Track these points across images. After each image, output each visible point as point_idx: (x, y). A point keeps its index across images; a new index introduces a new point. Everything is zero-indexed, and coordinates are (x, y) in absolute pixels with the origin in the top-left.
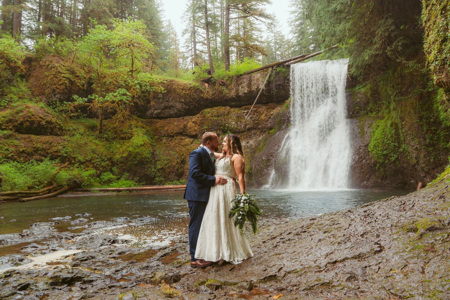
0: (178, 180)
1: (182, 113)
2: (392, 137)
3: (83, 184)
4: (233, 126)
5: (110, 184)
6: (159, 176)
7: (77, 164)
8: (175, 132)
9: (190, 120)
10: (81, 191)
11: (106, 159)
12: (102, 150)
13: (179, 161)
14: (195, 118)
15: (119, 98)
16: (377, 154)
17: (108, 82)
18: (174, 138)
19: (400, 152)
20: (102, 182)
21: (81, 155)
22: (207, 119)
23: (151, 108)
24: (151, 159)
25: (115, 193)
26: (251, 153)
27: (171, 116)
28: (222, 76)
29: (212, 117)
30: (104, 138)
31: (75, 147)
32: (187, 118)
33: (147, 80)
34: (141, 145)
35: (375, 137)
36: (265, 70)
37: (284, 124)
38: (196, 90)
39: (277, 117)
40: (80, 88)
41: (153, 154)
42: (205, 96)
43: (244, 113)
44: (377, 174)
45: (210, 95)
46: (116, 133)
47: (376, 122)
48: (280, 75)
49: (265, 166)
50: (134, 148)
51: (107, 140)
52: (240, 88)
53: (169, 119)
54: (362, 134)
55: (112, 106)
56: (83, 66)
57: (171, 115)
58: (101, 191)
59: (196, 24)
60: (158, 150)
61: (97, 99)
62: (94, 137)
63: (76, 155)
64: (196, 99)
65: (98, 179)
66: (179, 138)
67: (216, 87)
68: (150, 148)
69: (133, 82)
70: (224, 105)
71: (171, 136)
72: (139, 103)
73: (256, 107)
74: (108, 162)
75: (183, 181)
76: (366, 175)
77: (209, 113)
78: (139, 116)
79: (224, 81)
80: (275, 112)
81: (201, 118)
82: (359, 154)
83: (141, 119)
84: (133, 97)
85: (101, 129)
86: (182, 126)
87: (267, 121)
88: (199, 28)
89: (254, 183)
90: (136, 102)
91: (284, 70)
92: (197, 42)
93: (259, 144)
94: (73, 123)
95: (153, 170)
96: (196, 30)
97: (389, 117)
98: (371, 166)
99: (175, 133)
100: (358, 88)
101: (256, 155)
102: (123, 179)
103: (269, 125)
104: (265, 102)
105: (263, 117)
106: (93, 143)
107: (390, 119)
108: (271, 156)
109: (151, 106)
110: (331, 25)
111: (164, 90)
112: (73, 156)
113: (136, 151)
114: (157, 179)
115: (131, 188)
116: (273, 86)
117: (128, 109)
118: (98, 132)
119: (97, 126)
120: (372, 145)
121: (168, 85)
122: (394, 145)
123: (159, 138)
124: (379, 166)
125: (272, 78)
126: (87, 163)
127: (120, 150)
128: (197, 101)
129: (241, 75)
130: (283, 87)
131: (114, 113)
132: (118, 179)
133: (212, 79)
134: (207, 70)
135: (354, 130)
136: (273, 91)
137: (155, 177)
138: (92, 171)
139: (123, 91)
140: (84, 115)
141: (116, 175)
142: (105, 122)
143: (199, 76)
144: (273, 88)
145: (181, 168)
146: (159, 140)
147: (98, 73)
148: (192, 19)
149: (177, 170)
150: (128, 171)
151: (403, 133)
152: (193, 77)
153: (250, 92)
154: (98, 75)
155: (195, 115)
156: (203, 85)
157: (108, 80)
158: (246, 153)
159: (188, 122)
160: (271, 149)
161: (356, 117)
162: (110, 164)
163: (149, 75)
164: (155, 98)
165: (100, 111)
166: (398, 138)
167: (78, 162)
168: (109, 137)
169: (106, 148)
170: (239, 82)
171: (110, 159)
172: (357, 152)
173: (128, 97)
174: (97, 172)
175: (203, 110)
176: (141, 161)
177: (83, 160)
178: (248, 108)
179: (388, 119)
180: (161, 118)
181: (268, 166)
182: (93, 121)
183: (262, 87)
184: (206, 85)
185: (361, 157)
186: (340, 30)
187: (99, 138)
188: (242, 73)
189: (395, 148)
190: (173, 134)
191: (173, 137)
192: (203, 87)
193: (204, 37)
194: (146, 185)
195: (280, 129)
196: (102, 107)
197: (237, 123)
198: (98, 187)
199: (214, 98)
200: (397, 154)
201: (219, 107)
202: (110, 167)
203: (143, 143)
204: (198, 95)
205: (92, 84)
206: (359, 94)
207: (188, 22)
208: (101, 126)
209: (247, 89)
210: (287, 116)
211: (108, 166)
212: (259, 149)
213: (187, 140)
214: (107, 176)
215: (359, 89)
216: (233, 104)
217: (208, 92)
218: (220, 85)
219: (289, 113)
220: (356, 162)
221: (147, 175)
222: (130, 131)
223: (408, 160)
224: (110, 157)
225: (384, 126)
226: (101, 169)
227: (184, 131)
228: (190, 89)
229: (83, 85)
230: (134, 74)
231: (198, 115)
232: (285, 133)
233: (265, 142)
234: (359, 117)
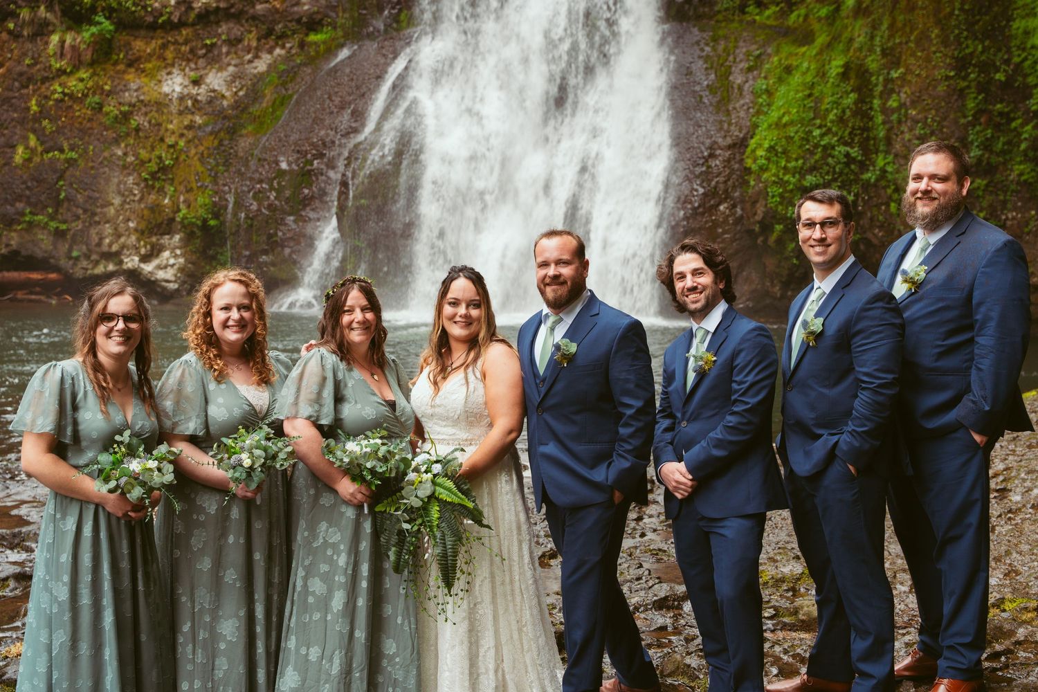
2: (841, 120)
16: (781, 183)
19: (866, 186)
26: (214, 134)
35: (774, 115)
37: (381, 10)
44: (770, 262)
47: (777, 52)
49: (288, 200)
54: (723, 93)
82: (706, 177)
97: (836, 38)
98: (750, 232)
101: (244, 144)
103: (305, 6)
107: (841, 46)
108: (321, 156)
120: (760, 145)
122: (847, 155)
124: (784, 232)
135: (689, 72)
151: (885, 111)
158: (190, 135)
160: (318, 121)
161: (699, 17)
166: (865, 129)
172: (698, 170)
179: (829, 46)
181: (306, 202)
185: (714, 193)
189: (847, 164)
195: (357, 32)
200: (855, 189)
212: (254, 119)
220: (694, 209)
223: (891, 215)
225: (813, 72)
232: (387, 55)
233: (284, 84)
234: (711, 18)
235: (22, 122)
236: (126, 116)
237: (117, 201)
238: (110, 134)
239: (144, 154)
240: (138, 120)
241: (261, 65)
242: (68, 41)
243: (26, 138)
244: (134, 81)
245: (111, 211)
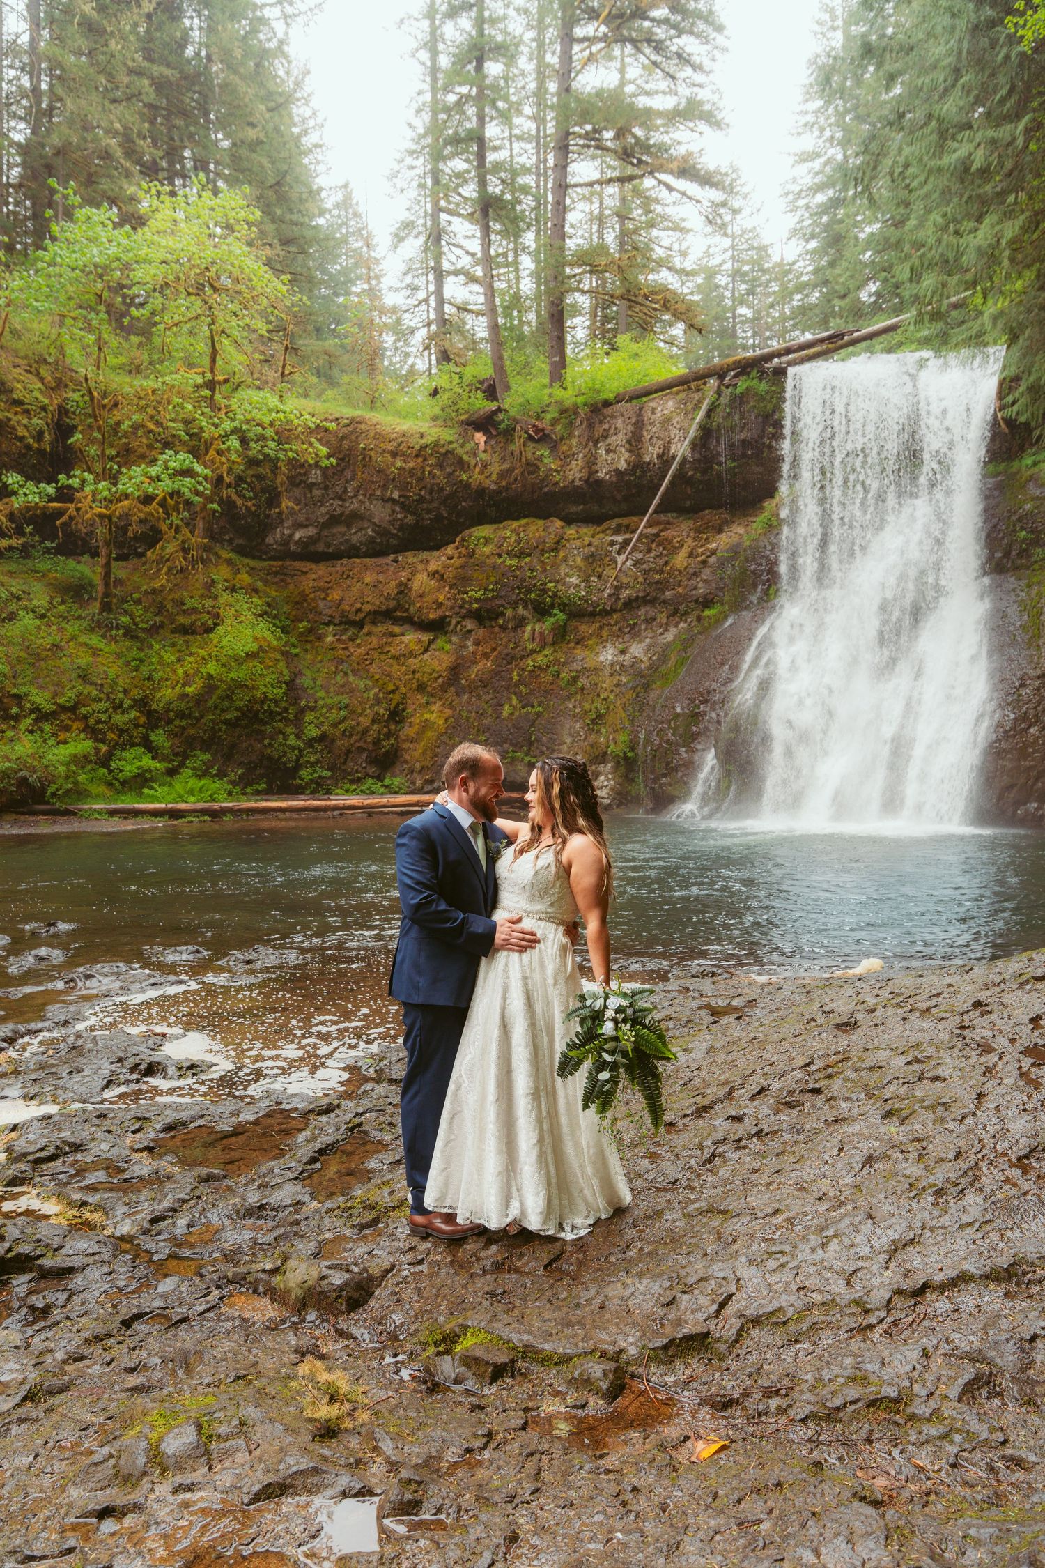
0: (379, 778)
1: (394, 542)
3: (51, 790)
4: (572, 590)
5: (146, 791)
6: (313, 765)
7: (29, 721)
8: (367, 608)
9: (420, 567)
10: (44, 813)
11: (127, 703)
12: (112, 672)
13: (382, 711)
14: (437, 560)
15: (167, 485)
17: (126, 425)
18: (365, 630)
20: (117, 784)
21: (40, 687)
22: (481, 565)
23: (282, 522)
24: (283, 704)
25: (160, 823)
26: (634, 689)
27: (353, 552)
28: (535, 407)
29: (500, 556)
30: (117, 628)
31: (19, 660)
32: (411, 557)
33: (266, 420)
34: (250, 656)
36: (693, 385)
37: (755, 586)
38: (444, 456)
39: (730, 559)
40: (29, 447)
41: (290, 685)
42: (475, 478)
43: (612, 543)
45: (494, 477)
46: (161, 609)
48: (746, 407)
49: (681, 736)
50: (224, 665)
51: (129, 633)
52: (602, 451)
53: (345, 561)
54: (1035, 631)
55: (142, 511)
56: (35, 364)
57: (354, 547)
58: (112, 813)
59: (443, 203)
60: (308, 672)
61: (88, 489)
62: (85, 623)
63: (24, 689)
64: (441, 489)
65: (103, 771)
66: (380, 629)
67: (515, 447)
68: (281, 665)
69: (216, 426)
70: (545, 516)
71: (353, 623)
72: (239, 502)
73: (659, 523)
74: (134, 714)
75: (397, 781)
76: (1037, 779)
77: (487, 541)
78: (241, 551)
79: (545, 424)
80: (723, 542)
81: (461, 561)
82: (1016, 703)
83: (246, 561)
84: (219, 481)
85: (106, 594)
86: (391, 588)
87: (695, 574)
88: (455, 219)
89: (643, 794)
90: (229, 497)
91: (763, 387)
92: (449, 273)
93: (664, 658)
94: (10, 574)
95: (292, 741)
96: (443, 223)
99: (369, 613)
100: (1029, 461)
101: (653, 695)
102: (189, 772)
103: (702, 590)
104: (688, 503)
105: (680, 560)
106: (81, 645)
108: (706, 701)
109: (280, 513)
110: (947, 226)
111: (328, 457)
112: (14, 691)
113: (232, 675)
114: (305, 773)
115: (216, 805)
116: (721, 446)
117: (201, 525)
118: (95, 607)
119: (92, 586)
121: (343, 438)
123: (310, 631)
125: (718, 418)
126: (63, 717)
127: (174, 672)
128: (447, 497)
129: (607, 404)
130: (758, 454)
131: (153, 537)
132: (172, 772)
133: (501, 416)
134: (481, 382)
135: (1004, 616)
136: (720, 464)
137: (298, 766)
138: (82, 745)
139: (183, 459)
140: (48, 544)
141: (165, 759)
142: (120, 571)
143: (455, 404)
144: (718, 454)
145: (388, 736)
146: (312, 636)
147: (90, 392)
148: (429, 182)
149: (374, 744)
150: (206, 746)
152: (432, 408)
153: (638, 467)
154: (92, 398)
155: (437, 548)
156: (467, 438)
157: (129, 418)
158: (617, 690)
159: (413, 574)
160: (705, 675)
161: (1017, 568)
162: (142, 720)
163: (273, 401)
164: (298, 485)
165: (101, 531)
167: (32, 711)
168: (136, 624)
169: (128, 663)
170: (599, 430)
171: (142, 704)
172: (1010, 699)
173: (200, 483)
174: (97, 750)
175: (467, 532)
176: (250, 710)
177: (47, 707)
178: (627, 527)
180: (318, 558)
181: (694, 737)
182: (79, 567)
183: (681, 449)
184: (480, 437)
185: (1025, 717)
186: (979, 248)
187: (102, 626)
188: (611, 396)
190: (361, 615)
191: (360, 625)
192: (468, 446)
193: (473, 255)
194: (269, 792)
195: (739, 605)
196: (110, 518)
197: (586, 581)
198: (105, 799)
199: (506, 489)
201: (523, 521)
202: (142, 730)
203: (254, 647)
204: (450, 474)
205: (71, 430)
206: (1031, 486)
207: (413, 193)
208: (107, 584)
209: (627, 455)
210: (767, 558)
211: (137, 726)
212: (665, 676)
213: (411, 638)
214: (132, 762)
215: (1035, 464)
216: (574, 509)
217: (485, 466)
218: (531, 438)
219: (775, 547)
220: (1006, 732)
221: (270, 758)
222: (209, 603)
224: (142, 695)
226: (111, 736)
227: (399, 607)
228: (421, 453)
229: (39, 435)
230: (218, 397)
231: (450, 550)
232: (757, 621)
233: (685, 650)
234: (1028, 568)
235: (508, 688)
236: (575, 679)
237: (569, 741)
238: (564, 693)
239: (587, 706)
240: (583, 682)
241: (669, 637)
242: (537, 628)
243: (510, 699)
244: (579, 653)
245: (565, 748)
